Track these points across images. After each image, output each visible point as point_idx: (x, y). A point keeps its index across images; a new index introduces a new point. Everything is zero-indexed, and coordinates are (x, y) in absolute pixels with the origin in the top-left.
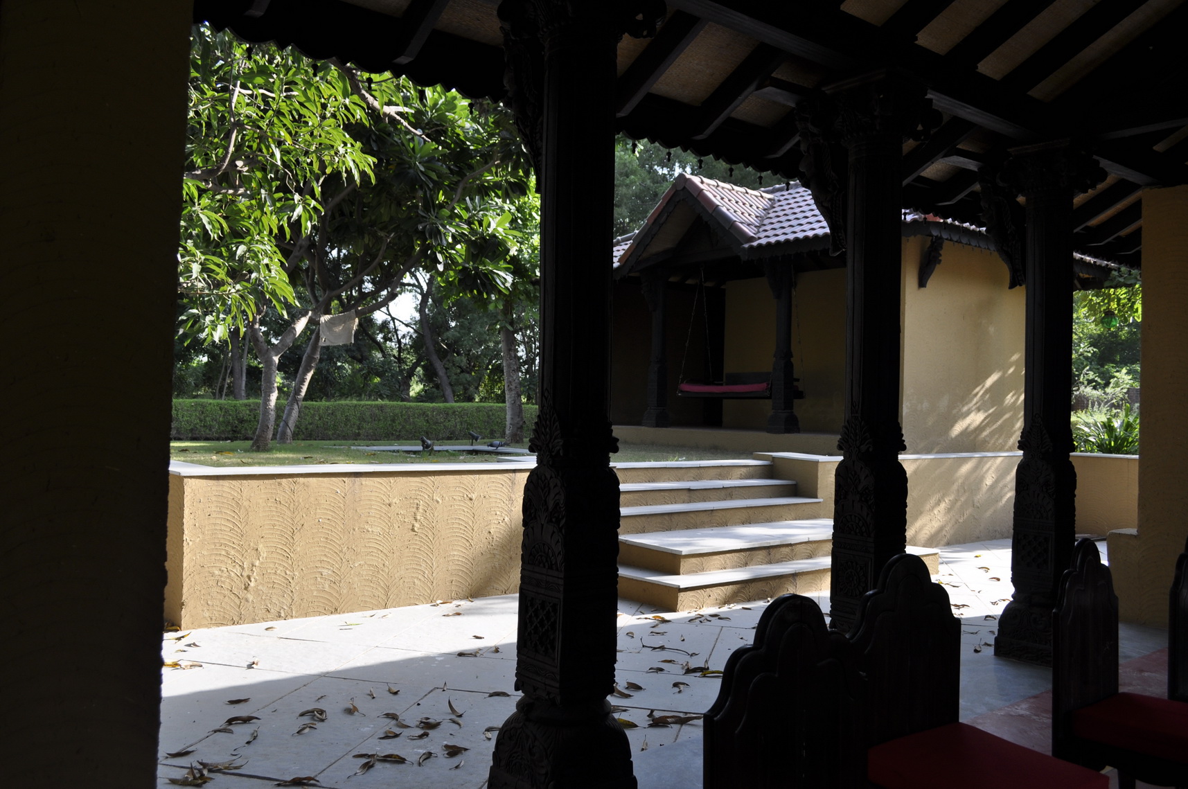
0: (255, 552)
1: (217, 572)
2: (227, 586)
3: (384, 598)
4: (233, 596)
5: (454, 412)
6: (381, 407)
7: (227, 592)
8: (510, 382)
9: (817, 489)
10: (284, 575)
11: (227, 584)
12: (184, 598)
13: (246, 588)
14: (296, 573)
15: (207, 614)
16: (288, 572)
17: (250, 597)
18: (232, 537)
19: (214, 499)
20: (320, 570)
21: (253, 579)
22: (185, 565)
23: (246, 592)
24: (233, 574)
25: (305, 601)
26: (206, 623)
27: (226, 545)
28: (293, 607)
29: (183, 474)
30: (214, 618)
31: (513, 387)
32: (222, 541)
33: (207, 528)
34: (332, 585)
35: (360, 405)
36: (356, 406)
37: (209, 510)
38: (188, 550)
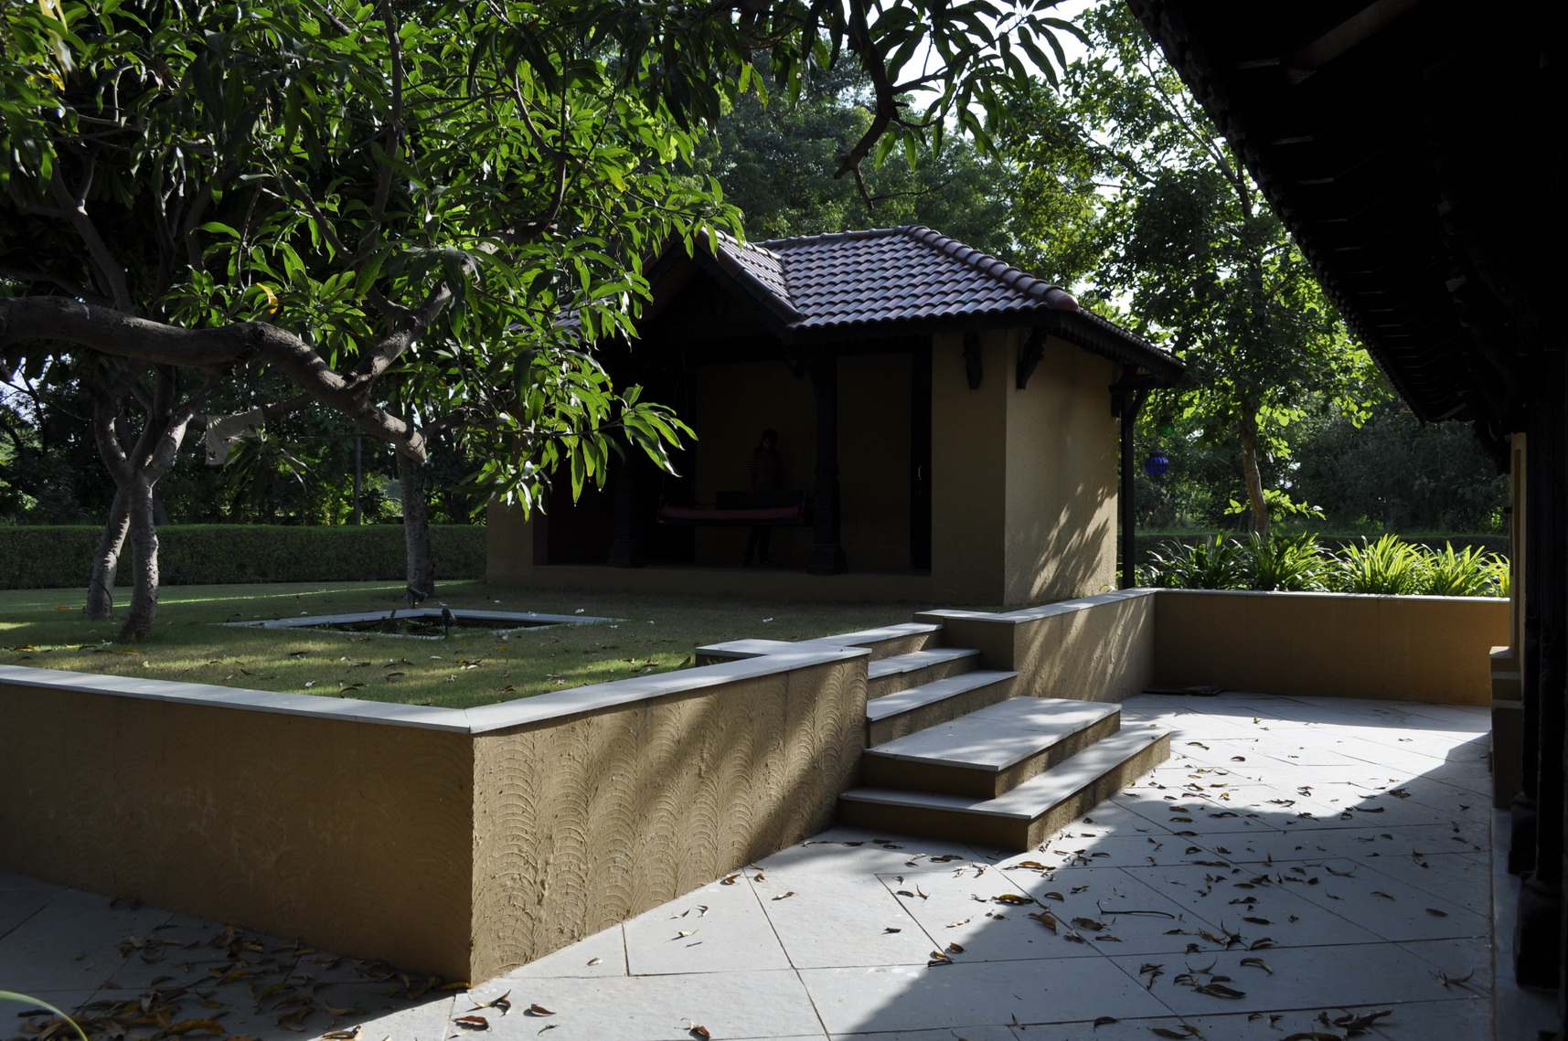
0: (548, 841)
1: (509, 883)
2: (519, 904)
3: (673, 881)
4: (525, 918)
5: (181, 539)
6: (58, 534)
7: (519, 913)
8: (413, 507)
9: (1012, 659)
10: (577, 871)
11: (520, 899)
12: (473, 934)
13: (540, 902)
14: (590, 866)
15: (497, 954)
16: (582, 867)
17: (543, 914)
18: (524, 823)
19: (505, 764)
20: (613, 856)
21: (546, 886)
22: (474, 879)
23: (538, 907)
24: (525, 881)
25: (598, 907)
26: (496, 967)
27: (518, 838)
28: (586, 919)
29: (474, 731)
30: (505, 958)
31: (417, 515)
32: (515, 832)
33: (498, 814)
34: (625, 875)
35: (21, 532)
36: (14, 533)
37: (500, 783)
38: (478, 854)
